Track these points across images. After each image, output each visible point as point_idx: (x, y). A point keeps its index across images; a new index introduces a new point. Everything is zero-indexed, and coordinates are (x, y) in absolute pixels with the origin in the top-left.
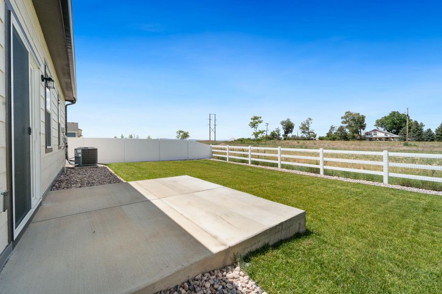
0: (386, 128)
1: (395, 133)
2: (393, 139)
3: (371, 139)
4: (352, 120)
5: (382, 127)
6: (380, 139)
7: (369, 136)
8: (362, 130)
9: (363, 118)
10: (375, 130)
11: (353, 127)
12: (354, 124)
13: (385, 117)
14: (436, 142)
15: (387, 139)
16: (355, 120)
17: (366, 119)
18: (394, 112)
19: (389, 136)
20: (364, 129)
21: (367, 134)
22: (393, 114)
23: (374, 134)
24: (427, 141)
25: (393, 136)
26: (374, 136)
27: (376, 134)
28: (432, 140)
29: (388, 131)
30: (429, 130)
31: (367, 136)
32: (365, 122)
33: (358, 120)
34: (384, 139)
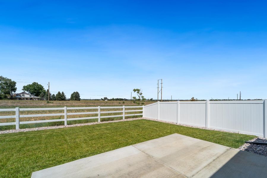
0: (30, 92)
1: (35, 95)
2: (34, 99)
3: (20, 99)
4: (4, 83)
5: (27, 91)
6: (27, 99)
7: (19, 97)
8: (13, 92)
9: (14, 83)
10: (23, 93)
11: (6, 89)
12: (6, 87)
13: (29, 85)
14: (56, 101)
15: (31, 99)
16: (7, 84)
17: (16, 85)
18: (35, 83)
19: (32, 97)
20: (15, 92)
21: (17, 95)
22: (34, 84)
23: (23, 96)
24: (53, 100)
25: (35, 97)
26: (23, 97)
27: (24, 96)
28: (55, 100)
29: (31, 94)
30: (54, 95)
31: (17, 97)
32: (15, 87)
33: (10, 84)
34: (29, 99)
